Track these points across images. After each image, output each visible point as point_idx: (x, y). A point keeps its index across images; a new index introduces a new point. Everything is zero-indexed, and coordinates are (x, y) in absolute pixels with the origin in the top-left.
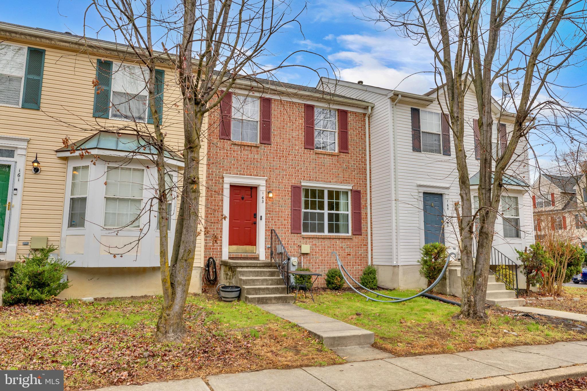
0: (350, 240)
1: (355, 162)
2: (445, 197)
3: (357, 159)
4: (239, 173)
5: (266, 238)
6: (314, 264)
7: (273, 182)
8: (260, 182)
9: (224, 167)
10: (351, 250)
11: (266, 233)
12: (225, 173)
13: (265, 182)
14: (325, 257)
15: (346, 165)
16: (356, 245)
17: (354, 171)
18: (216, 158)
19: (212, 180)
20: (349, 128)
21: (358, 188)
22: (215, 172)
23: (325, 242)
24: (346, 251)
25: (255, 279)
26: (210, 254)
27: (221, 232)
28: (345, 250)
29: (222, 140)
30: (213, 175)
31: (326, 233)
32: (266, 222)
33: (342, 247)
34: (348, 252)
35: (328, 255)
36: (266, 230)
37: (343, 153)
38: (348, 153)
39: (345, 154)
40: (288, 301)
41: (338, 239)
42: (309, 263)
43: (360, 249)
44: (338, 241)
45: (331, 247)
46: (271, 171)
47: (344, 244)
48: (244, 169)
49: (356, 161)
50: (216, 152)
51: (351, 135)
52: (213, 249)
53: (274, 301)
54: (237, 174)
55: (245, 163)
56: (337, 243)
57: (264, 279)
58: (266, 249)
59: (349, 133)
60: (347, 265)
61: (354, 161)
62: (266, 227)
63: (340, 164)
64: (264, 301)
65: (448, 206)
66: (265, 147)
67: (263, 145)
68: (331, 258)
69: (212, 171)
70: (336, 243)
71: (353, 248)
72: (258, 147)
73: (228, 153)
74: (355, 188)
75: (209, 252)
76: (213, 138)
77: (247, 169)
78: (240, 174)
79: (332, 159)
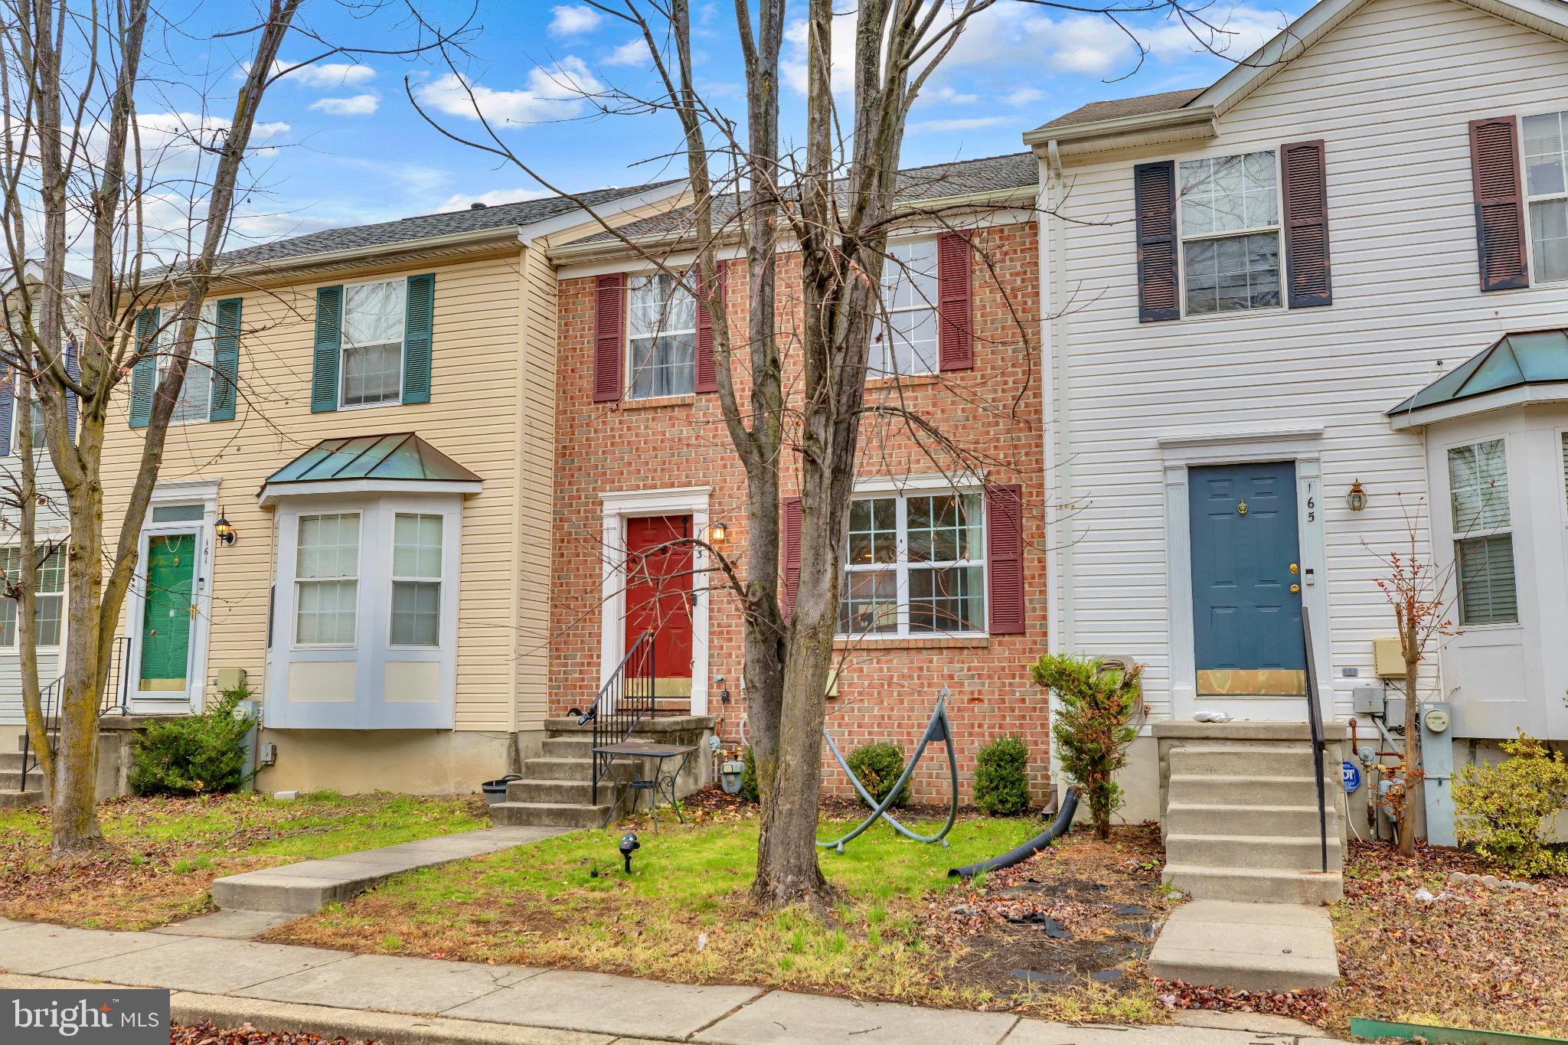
0: (980, 652)
1: (1000, 394)
2: (1302, 470)
3: (1006, 383)
4: (641, 484)
5: (711, 656)
6: (856, 728)
7: (730, 496)
8: (694, 502)
9: (604, 474)
10: (983, 685)
11: (711, 641)
12: (608, 489)
13: (706, 499)
14: (892, 709)
15: (963, 410)
16: (1003, 668)
17: (997, 424)
18: (587, 454)
19: (579, 511)
20: (976, 284)
21: (1010, 479)
22: (584, 490)
23: (891, 661)
24: (967, 688)
26: (575, 702)
27: (599, 642)
28: (962, 684)
29: (600, 406)
30: (580, 498)
31: (903, 633)
32: (711, 610)
33: (951, 677)
34: (972, 693)
35: (902, 702)
36: (711, 633)
37: (953, 371)
38: (972, 369)
39: (960, 374)
41: (936, 652)
42: (840, 726)
43: (1017, 680)
44: (935, 658)
45: (911, 677)
46: (725, 466)
47: (959, 667)
48: (655, 471)
49: (1003, 391)
50: (588, 439)
51: (984, 307)
52: (581, 687)
54: (638, 488)
55: (656, 455)
56: (935, 664)
58: (710, 686)
59: (977, 300)
60: (970, 735)
61: (995, 391)
62: (711, 625)
63: (943, 411)
65: (1310, 504)
66: (708, 401)
67: (704, 397)
68: (912, 709)
69: (578, 490)
70: (931, 662)
71: (990, 677)
72: (689, 405)
73: (614, 437)
74: (1002, 479)
75: (572, 695)
76: (581, 404)
77: (663, 470)
78: (645, 487)
79: (916, 398)
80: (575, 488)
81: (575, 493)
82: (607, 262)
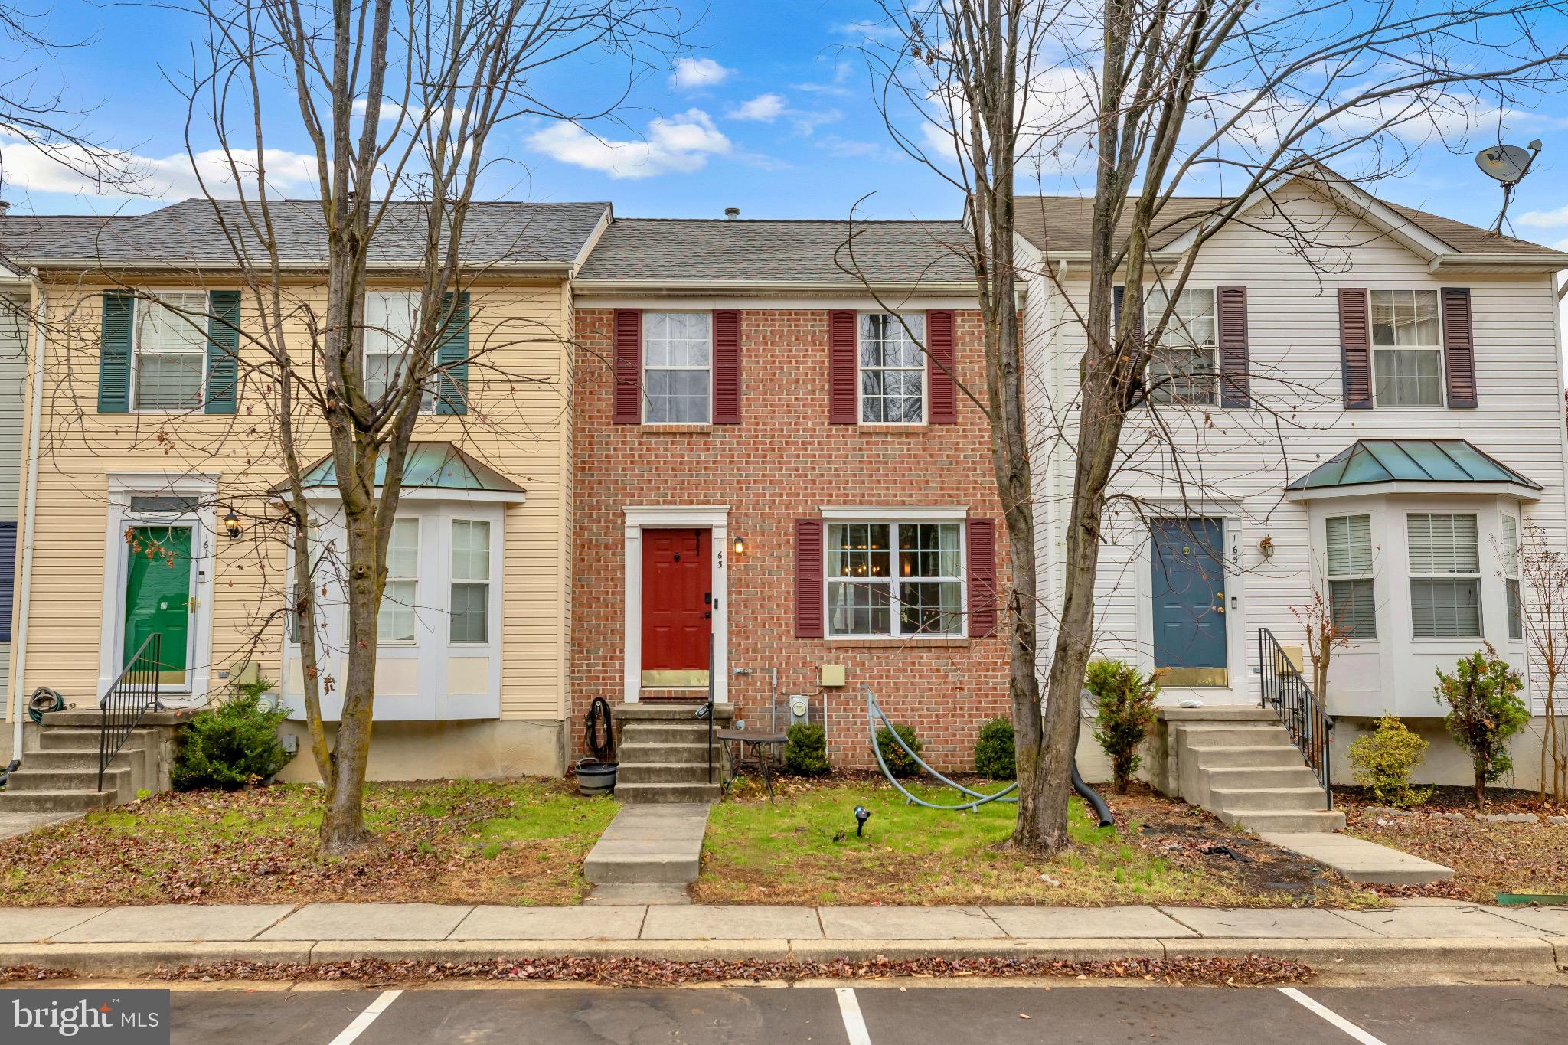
0: (961, 650)
1: (977, 445)
2: (1228, 527)
3: (982, 437)
4: (661, 500)
5: (730, 652)
6: (859, 712)
7: (746, 515)
8: (715, 518)
9: (625, 489)
10: (964, 676)
11: (730, 639)
12: (628, 502)
13: (724, 517)
14: (890, 696)
15: (948, 456)
16: (980, 663)
17: (975, 469)
18: (607, 470)
19: (599, 521)
20: (959, 355)
21: (985, 514)
22: (604, 502)
23: (887, 658)
24: (950, 679)
25: (650, 749)
26: (598, 691)
27: (622, 638)
28: (946, 676)
29: (620, 427)
30: (600, 509)
31: (896, 634)
32: (730, 612)
33: (938, 670)
34: (955, 683)
35: (897, 690)
36: (730, 632)
37: (940, 424)
38: (955, 424)
39: (945, 427)
40: (705, 799)
41: (925, 650)
42: (845, 710)
43: (991, 672)
44: (925, 655)
45: (905, 670)
46: (741, 489)
47: (944, 663)
48: (675, 489)
49: (980, 443)
50: (607, 456)
51: (965, 374)
52: (604, 678)
53: (671, 798)
54: (658, 503)
55: (675, 476)
56: (925, 660)
57: (671, 749)
58: (730, 678)
59: (959, 367)
60: (954, 716)
61: (974, 443)
62: (730, 625)
63: (931, 456)
64: (650, 796)
65: (1235, 550)
66: (724, 431)
67: (720, 428)
68: (906, 696)
69: (598, 502)
70: (922, 658)
71: (969, 670)
72: (708, 434)
73: (634, 456)
74: (978, 515)
75: (595, 685)
76: (599, 424)
77: (681, 489)
78: (665, 503)
79: (909, 444)
80: (595, 500)
81: (595, 504)
82: (625, 298)
